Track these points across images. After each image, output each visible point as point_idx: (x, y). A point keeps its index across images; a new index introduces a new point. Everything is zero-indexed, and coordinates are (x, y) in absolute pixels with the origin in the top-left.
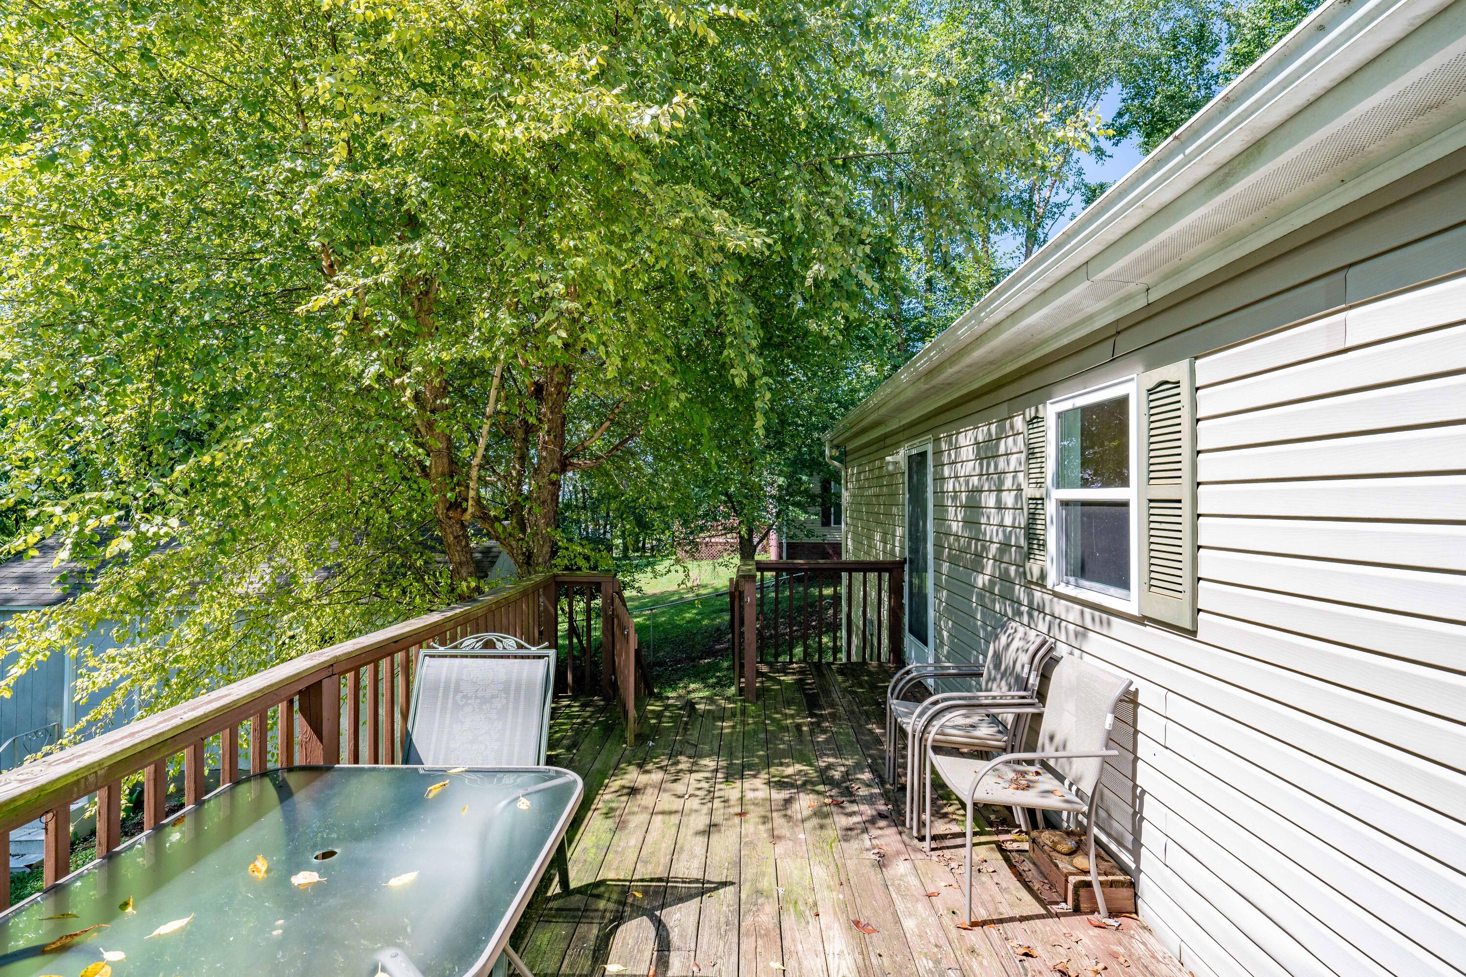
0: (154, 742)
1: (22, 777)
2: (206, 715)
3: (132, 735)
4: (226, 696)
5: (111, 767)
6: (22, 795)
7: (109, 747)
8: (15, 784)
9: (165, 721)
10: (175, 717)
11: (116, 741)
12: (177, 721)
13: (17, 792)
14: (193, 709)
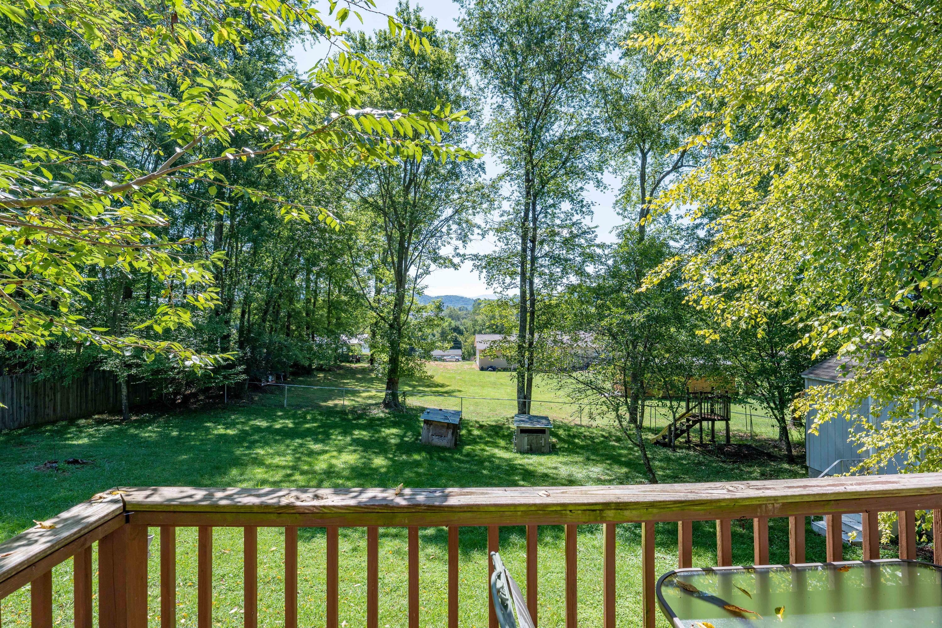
0: (818, 499)
1: (731, 488)
2: (866, 493)
3: (805, 487)
4: (893, 482)
5: (784, 504)
6: (724, 500)
7: (787, 490)
8: (725, 491)
9: (833, 485)
10: (842, 485)
11: (793, 487)
12: (841, 489)
13: (722, 497)
14: (859, 484)
